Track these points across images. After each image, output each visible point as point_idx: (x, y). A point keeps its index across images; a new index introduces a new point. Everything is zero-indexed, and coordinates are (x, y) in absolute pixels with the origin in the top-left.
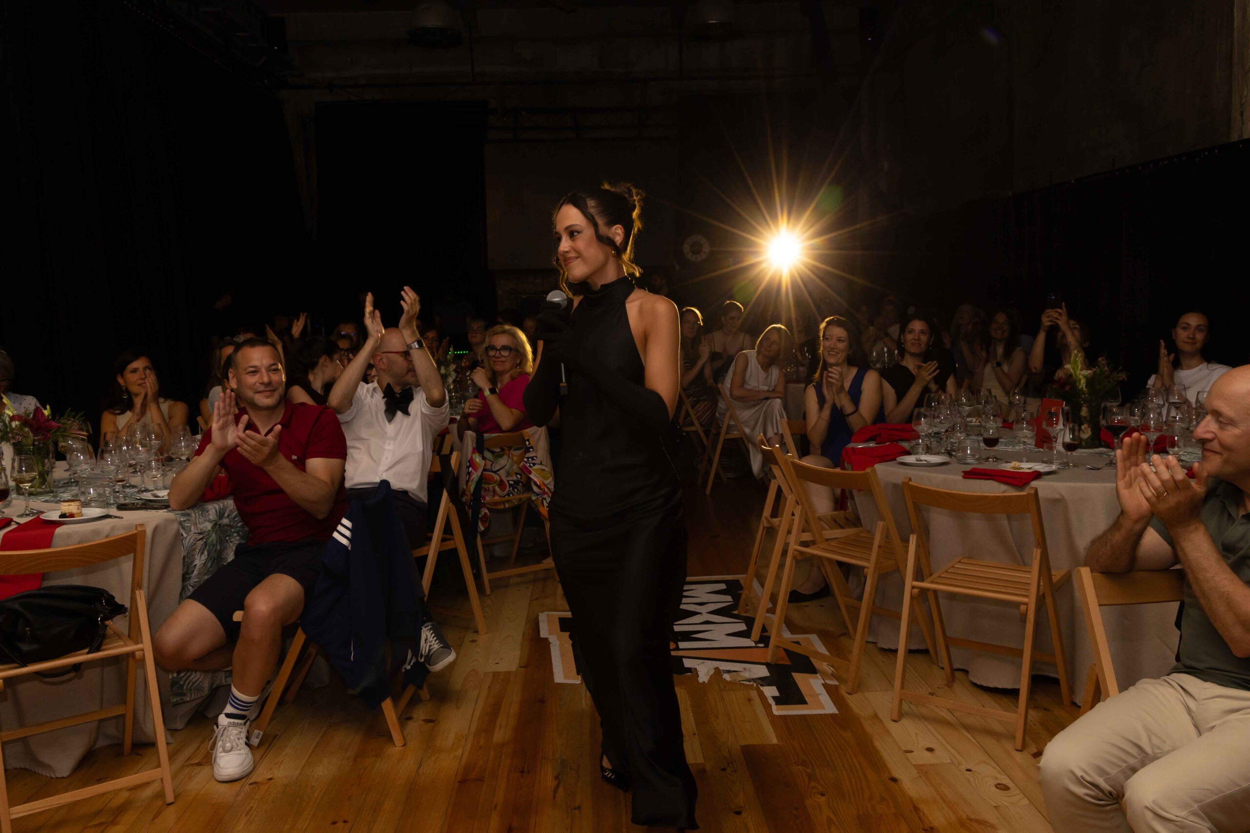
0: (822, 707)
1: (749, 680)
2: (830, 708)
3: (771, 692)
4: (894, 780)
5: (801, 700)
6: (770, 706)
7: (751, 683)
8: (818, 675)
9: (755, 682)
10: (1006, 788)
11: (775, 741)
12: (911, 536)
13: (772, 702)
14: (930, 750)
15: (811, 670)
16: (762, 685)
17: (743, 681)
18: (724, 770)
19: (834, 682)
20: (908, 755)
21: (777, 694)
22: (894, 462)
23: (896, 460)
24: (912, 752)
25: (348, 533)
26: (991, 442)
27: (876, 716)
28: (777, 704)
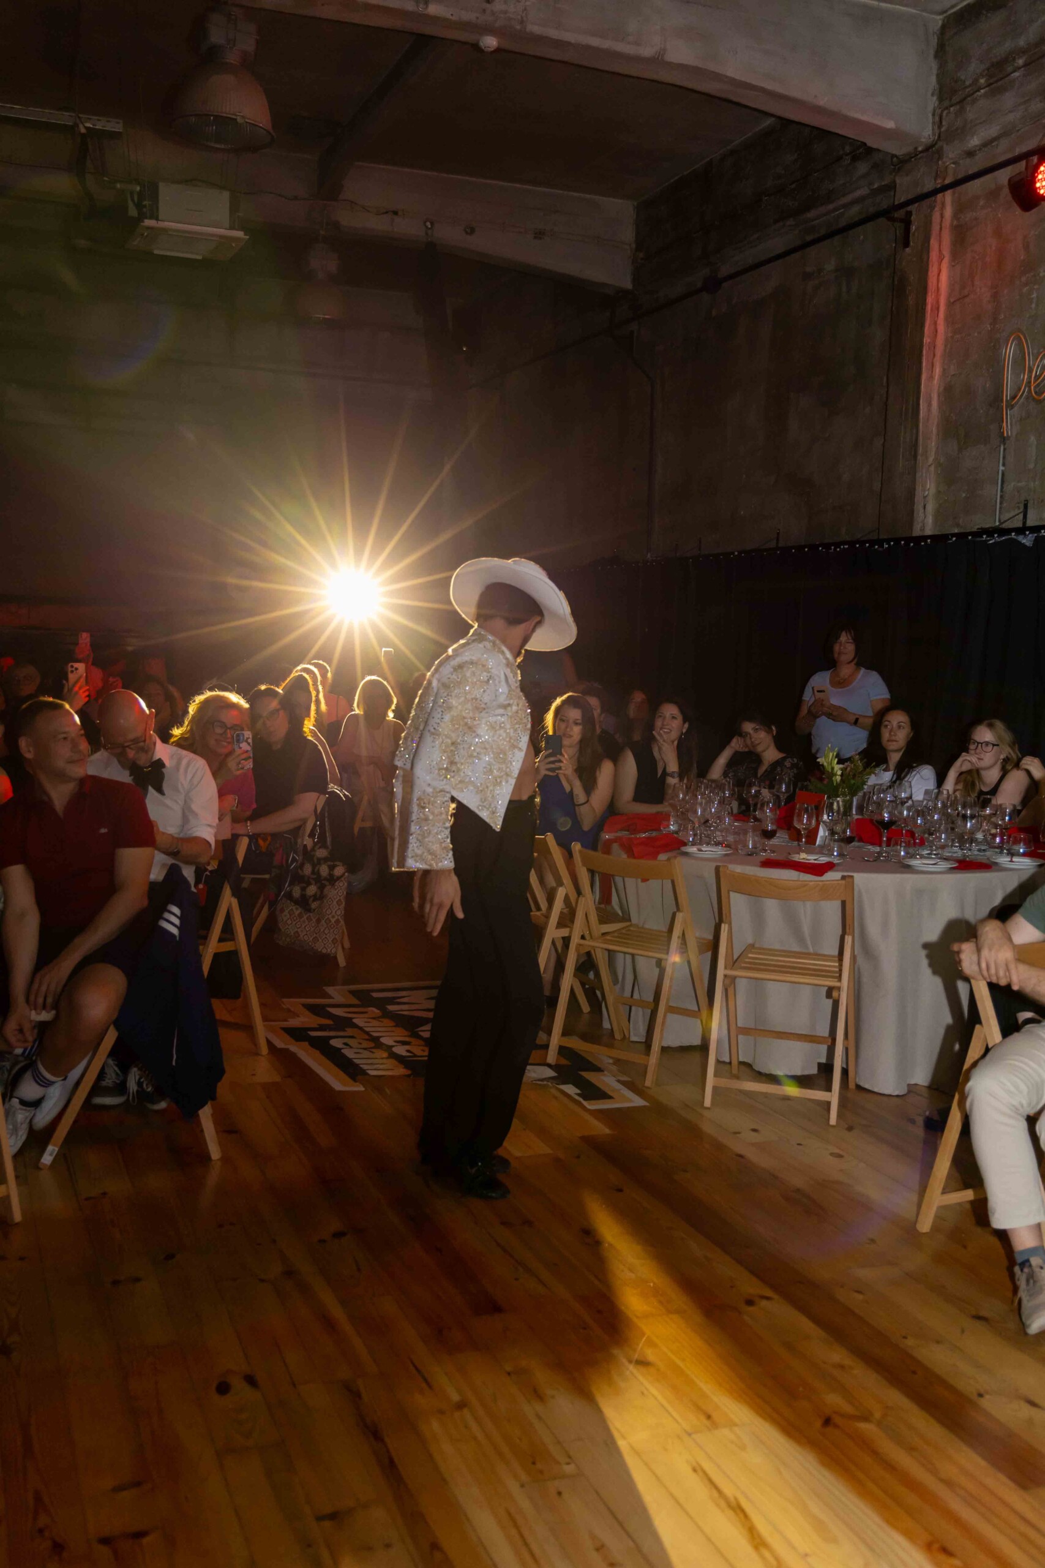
0: (631, 1101)
1: (542, 1080)
2: (638, 1102)
3: (571, 1089)
4: (741, 1156)
5: (602, 1095)
6: (580, 1102)
7: (545, 1083)
8: (606, 1072)
9: (548, 1081)
10: (840, 1156)
11: (607, 1131)
12: (723, 925)
13: (577, 1097)
14: (755, 1130)
15: (599, 1070)
16: (558, 1084)
17: (535, 1081)
18: (578, 1157)
19: (625, 1078)
20: (738, 1135)
21: (578, 1091)
22: (678, 851)
23: (679, 849)
24: (739, 1133)
25: (177, 921)
26: (769, 835)
27: (687, 1106)
28: (585, 1099)
